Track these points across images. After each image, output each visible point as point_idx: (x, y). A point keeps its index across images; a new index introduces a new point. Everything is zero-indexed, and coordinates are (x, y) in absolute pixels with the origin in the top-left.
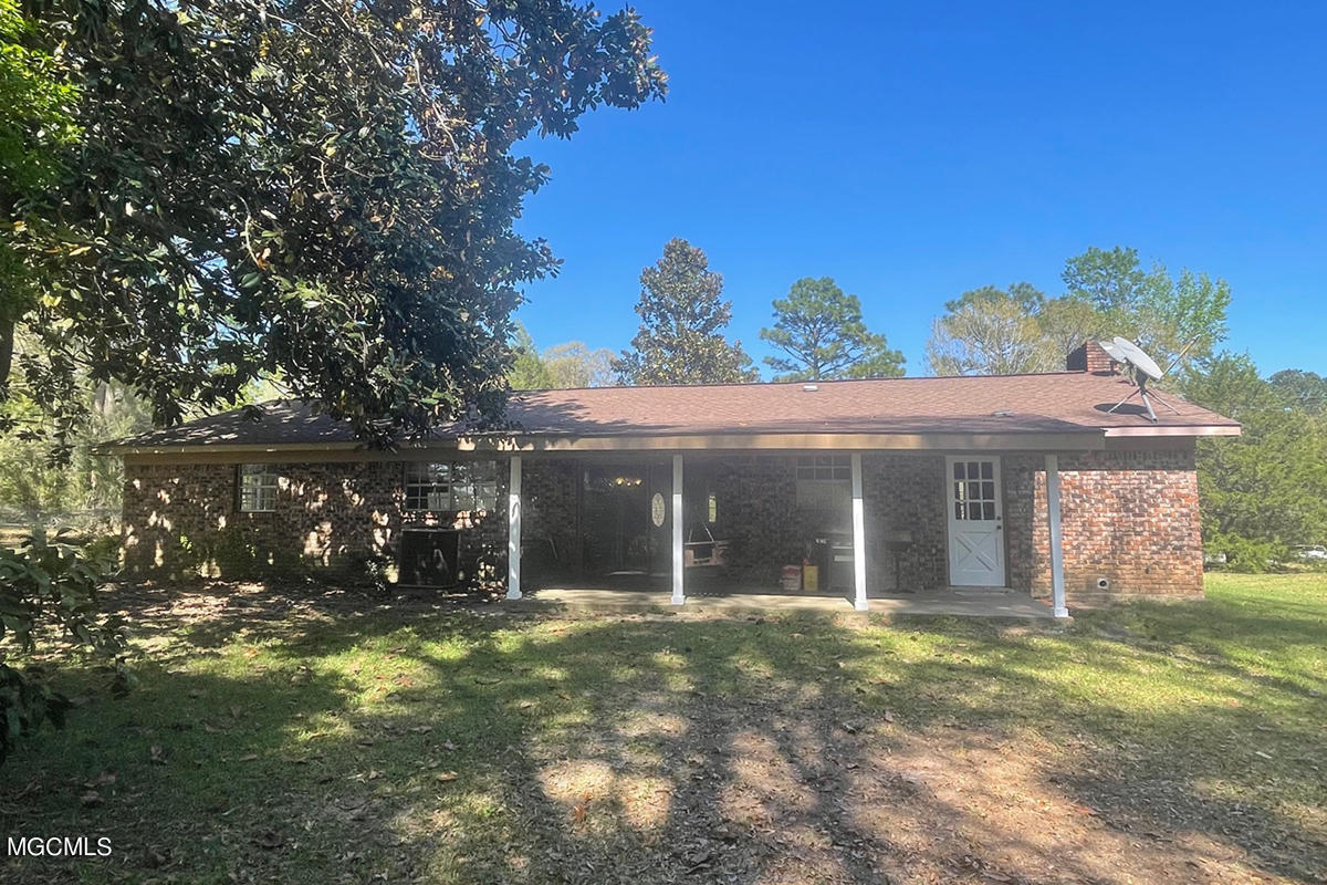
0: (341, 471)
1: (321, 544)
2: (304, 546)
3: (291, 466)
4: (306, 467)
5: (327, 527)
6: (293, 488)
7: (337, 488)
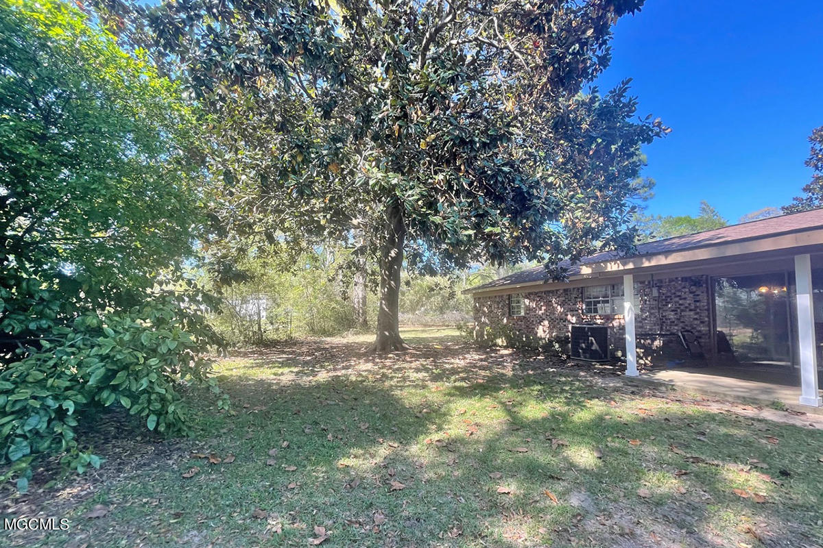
0: (551, 295)
1: (544, 332)
2: (537, 333)
3: (530, 294)
4: (536, 294)
5: (546, 323)
6: (531, 304)
7: (550, 303)
